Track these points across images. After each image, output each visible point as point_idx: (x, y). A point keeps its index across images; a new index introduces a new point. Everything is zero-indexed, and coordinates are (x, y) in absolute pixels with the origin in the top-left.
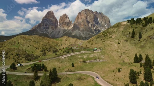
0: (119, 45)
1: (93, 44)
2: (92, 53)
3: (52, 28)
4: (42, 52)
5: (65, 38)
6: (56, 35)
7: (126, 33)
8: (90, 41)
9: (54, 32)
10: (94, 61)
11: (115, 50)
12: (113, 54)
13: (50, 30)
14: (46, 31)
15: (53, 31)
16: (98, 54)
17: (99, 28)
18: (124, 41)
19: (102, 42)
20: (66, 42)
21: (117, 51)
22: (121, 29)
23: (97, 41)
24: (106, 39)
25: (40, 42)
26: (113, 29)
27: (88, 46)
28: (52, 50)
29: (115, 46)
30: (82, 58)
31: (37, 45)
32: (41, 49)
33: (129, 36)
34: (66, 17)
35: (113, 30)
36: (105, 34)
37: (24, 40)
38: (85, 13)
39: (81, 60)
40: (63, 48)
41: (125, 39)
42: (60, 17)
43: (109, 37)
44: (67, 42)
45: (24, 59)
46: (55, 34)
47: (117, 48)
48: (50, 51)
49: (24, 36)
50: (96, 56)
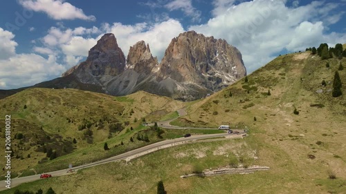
0: (297, 117)
1: (219, 112)
2: (220, 143)
3: (111, 72)
4: (83, 129)
5: (141, 95)
6: (120, 89)
7: (312, 83)
8: (208, 104)
9: (117, 82)
10: (228, 168)
11: (290, 133)
12: (285, 146)
13: (106, 78)
14: (98, 79)
15: (113, 80)
16: (240, 145)
17: (217, 74)
18: (312, 106)
19: (245, 108)
20: (141, 106)
21: (297, 138)
22: (296, 73)
23: (228, 105)
24: (253, 99)
25: (79, 104)
26: (272, 71)
27: (204, 119)
28: (107, 125)
29: (287, 122)
30: (191, 159)
31: (72, 112)
32: (81, 123)
33: (325, 92)
34: (145, 48)
35: (270, 74)
36: (251, 86)
37: (39, 100)
38: (188, 40)
39: (189, 167)
40: (135, 121)
41: (313, 100)
42: (131, 47)
43: (262, 93)
44: (144, 104)
45: (36, 147)
46: (118, 87)
47: (295, 128)
48: (102, 127)
49: (40, 89)
50: (234, 151)
